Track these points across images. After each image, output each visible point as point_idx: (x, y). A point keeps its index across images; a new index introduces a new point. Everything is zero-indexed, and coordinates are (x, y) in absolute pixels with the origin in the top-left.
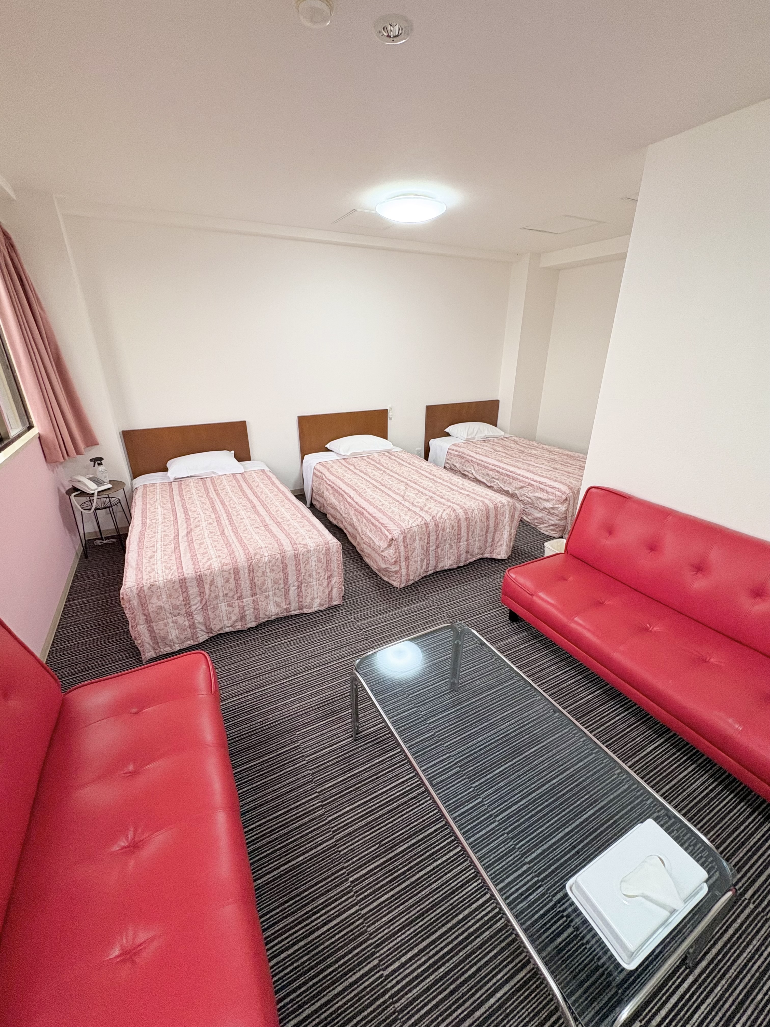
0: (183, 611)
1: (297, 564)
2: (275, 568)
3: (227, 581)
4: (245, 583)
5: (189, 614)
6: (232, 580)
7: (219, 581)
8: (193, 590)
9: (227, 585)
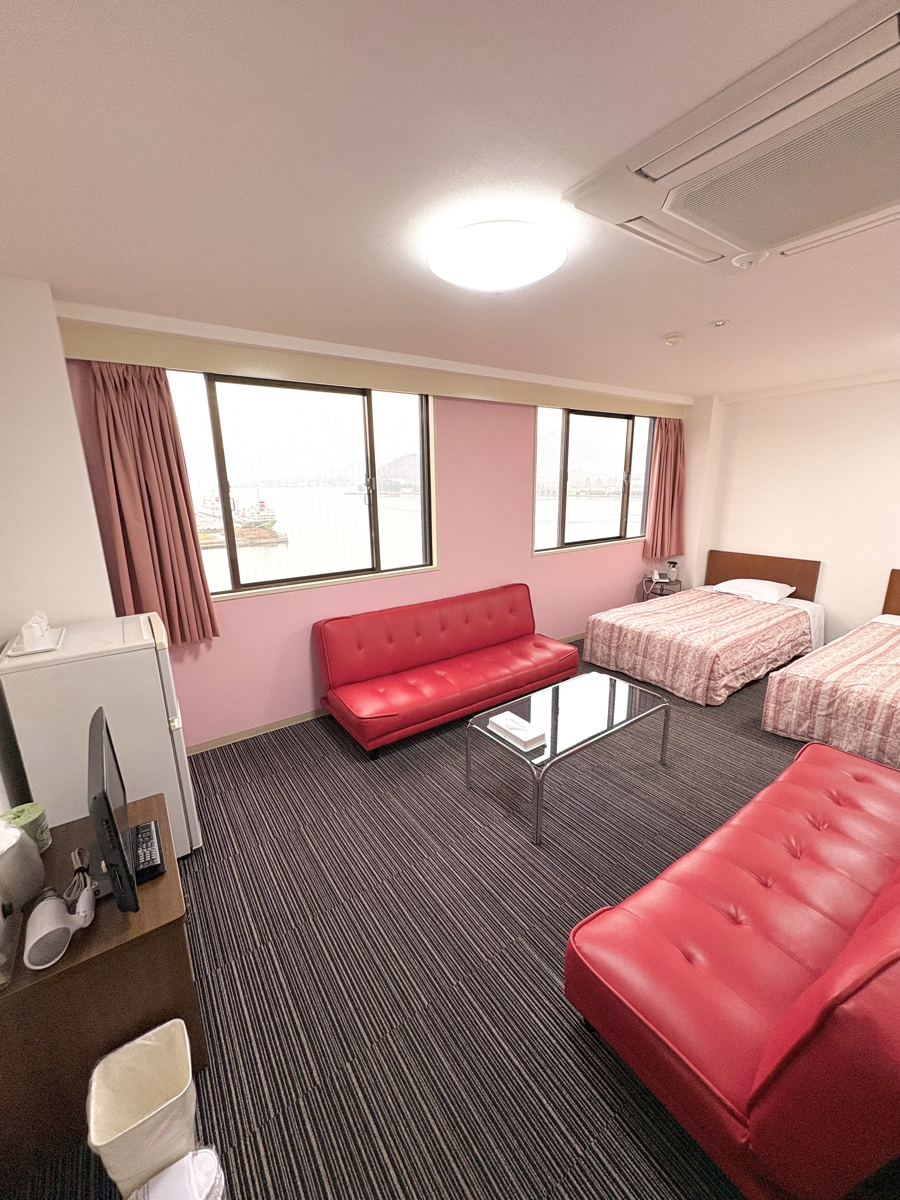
0: (607, 644)
1: (678, 652)
2: (663, 646)
3: (633, 639)
4: (642, 647)
5: (610, 648)
6: (636, 639)
7: (629, 636)
8: (616, 634)
9: (632, 641)
